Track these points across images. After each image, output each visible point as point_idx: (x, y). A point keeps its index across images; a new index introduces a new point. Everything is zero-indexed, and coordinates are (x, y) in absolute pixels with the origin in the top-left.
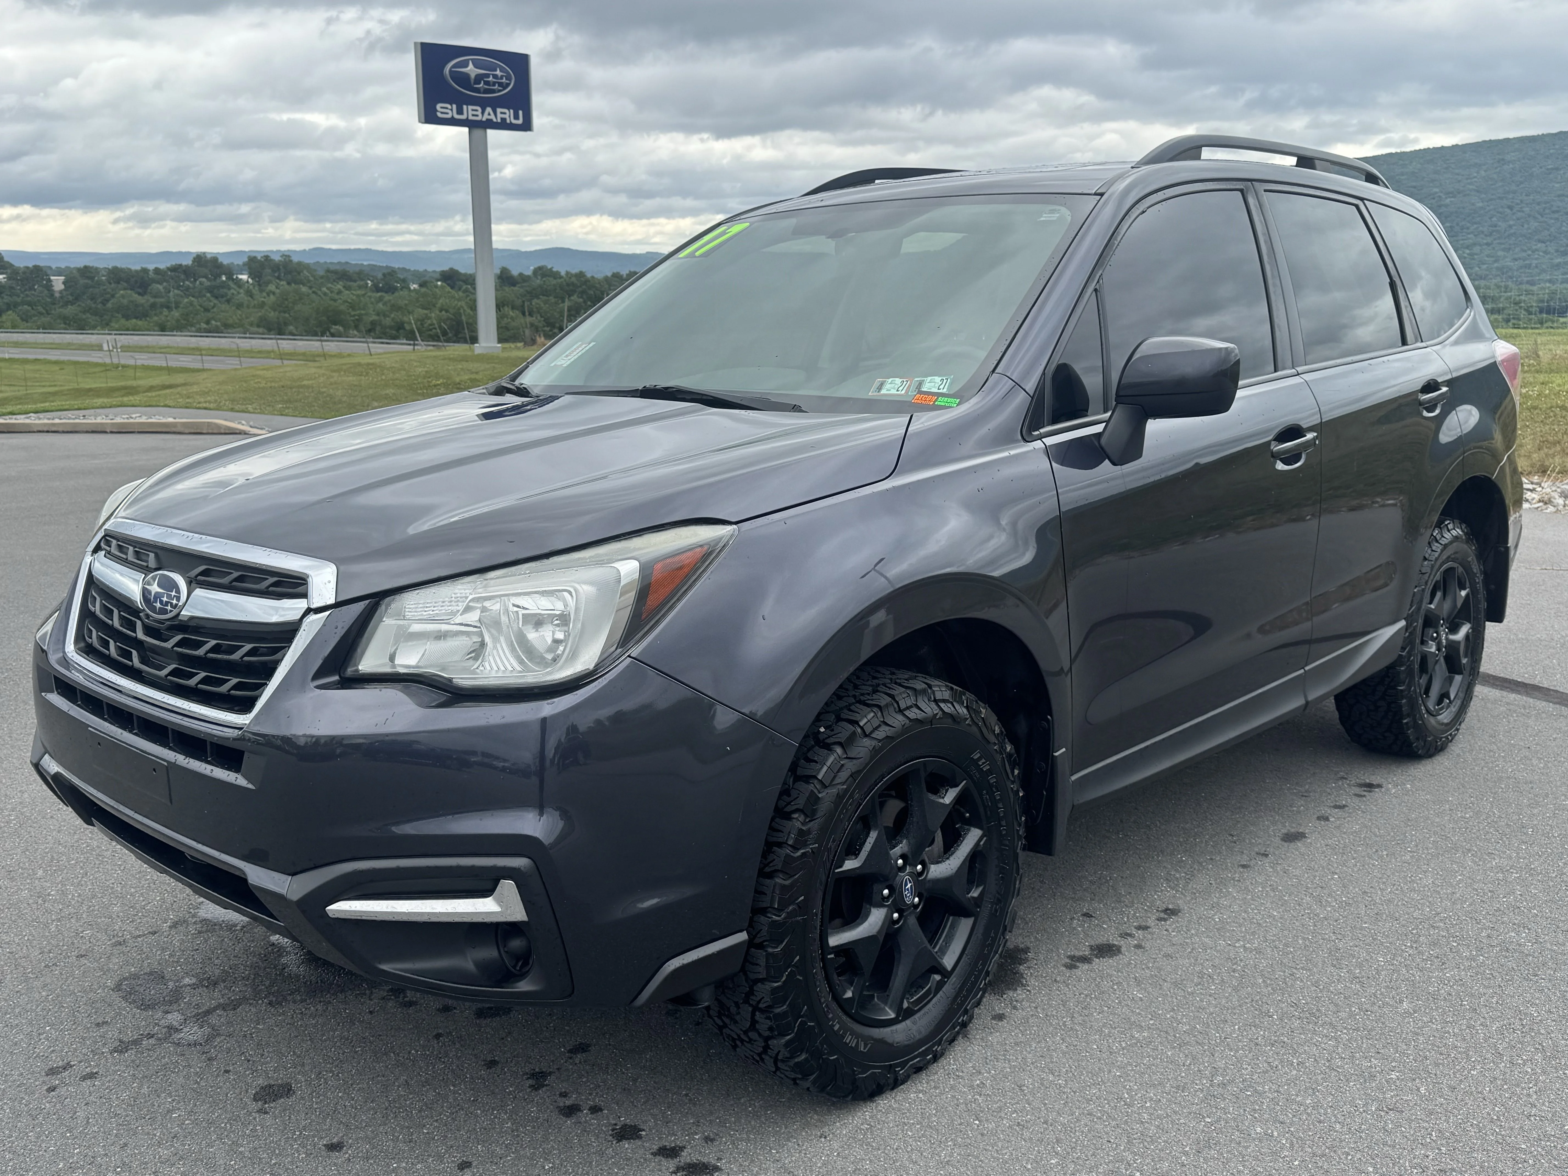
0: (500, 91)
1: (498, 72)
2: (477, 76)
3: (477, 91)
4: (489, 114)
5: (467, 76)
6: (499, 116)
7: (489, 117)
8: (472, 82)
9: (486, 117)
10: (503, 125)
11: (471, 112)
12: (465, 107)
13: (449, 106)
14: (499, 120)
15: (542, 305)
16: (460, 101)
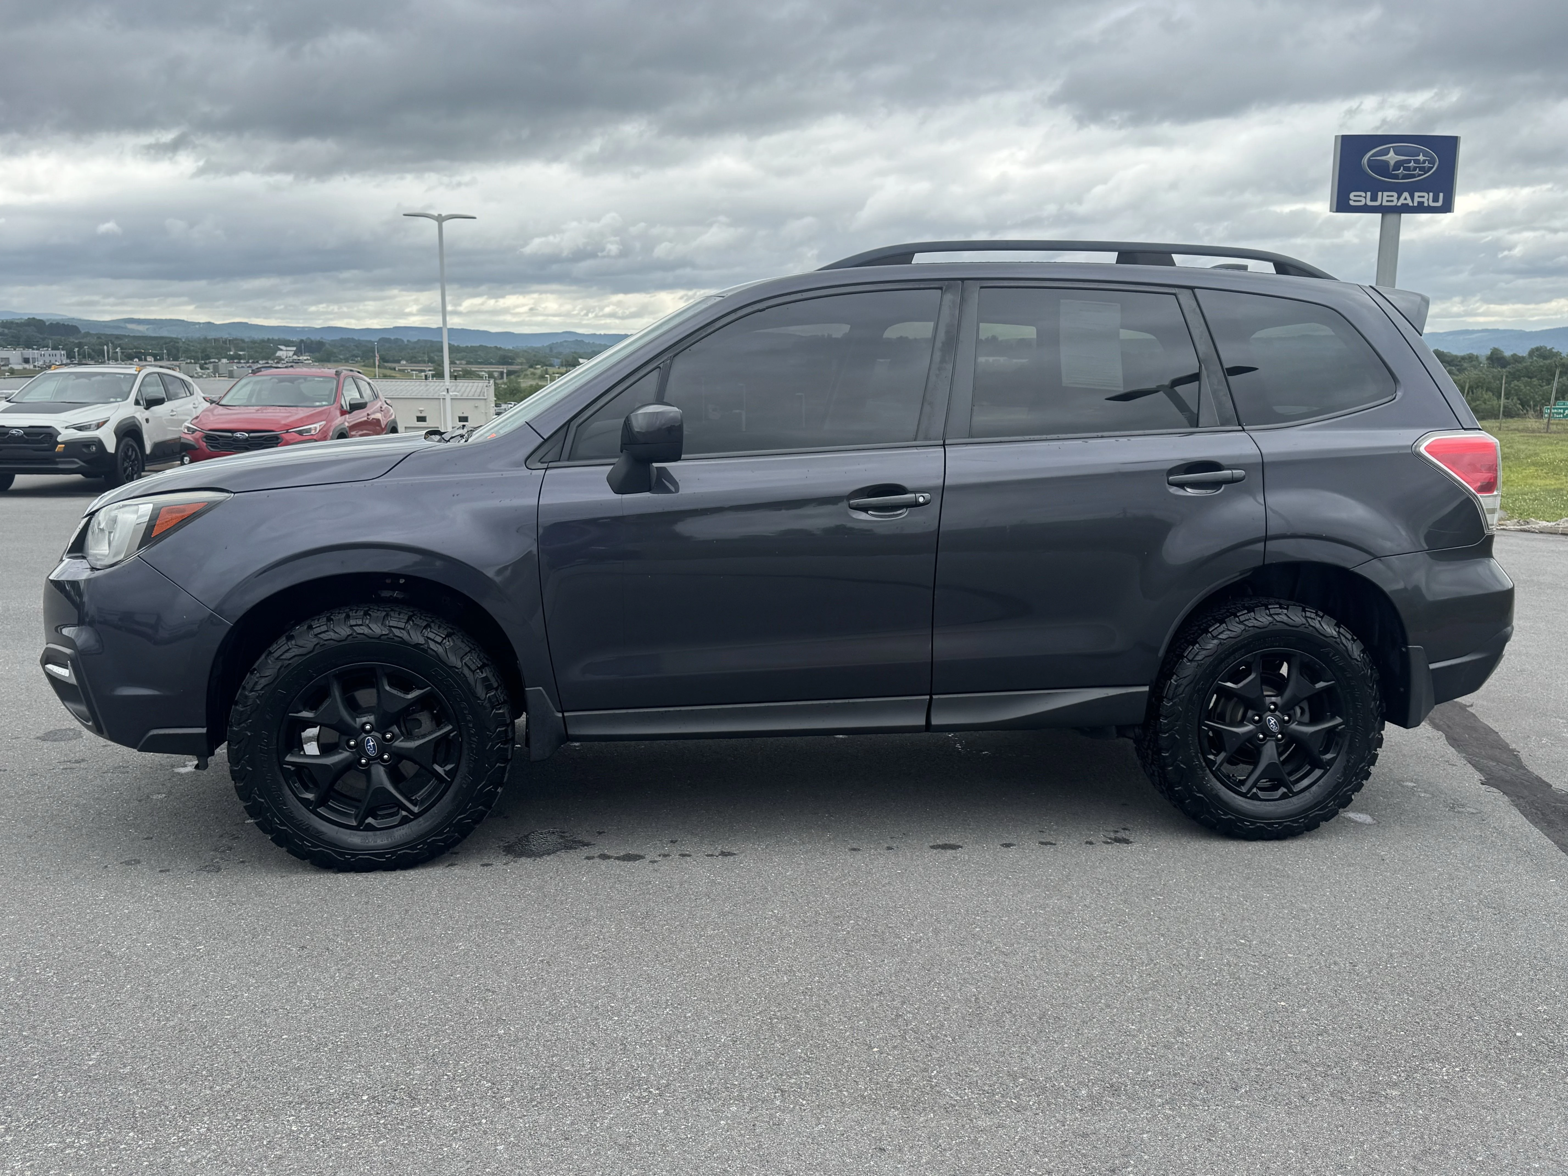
0: (1420, 175)
1: (1421, 158)
2: (1396, 162)
3: (1396, 177)
4: (1406, 199)
5: (1387, 163)
6: (1416, 199)
7: (1405, 202)
8: (1391, 168)
9: (1402, 201)
10: (1421, 209)
11: (1385, 198)
12: (1380, 194)
13: (1363, 194)
14: (1416, 204)
15: (1522, 387)
16: (1375, 189)
